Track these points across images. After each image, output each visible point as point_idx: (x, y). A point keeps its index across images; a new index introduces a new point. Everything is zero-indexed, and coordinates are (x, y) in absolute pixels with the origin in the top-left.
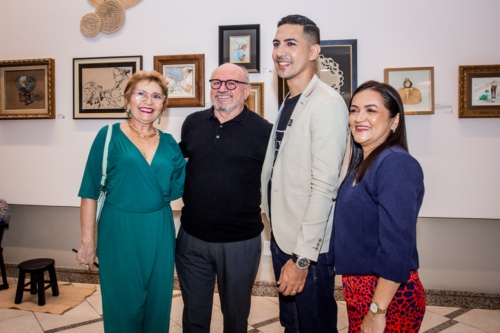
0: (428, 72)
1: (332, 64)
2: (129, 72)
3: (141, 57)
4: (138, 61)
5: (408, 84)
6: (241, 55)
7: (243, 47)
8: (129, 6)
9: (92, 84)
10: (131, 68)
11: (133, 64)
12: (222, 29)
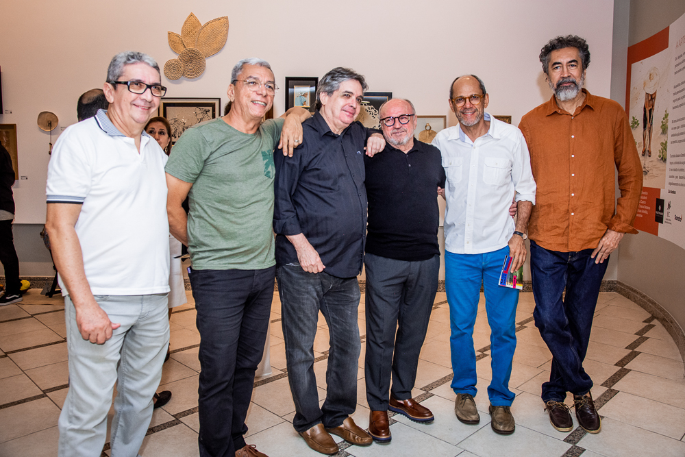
0: (442, 119)
1: (373, 111)
2: (209, 111)
3: (220, 99)
4: (217, 102)
5: (428, 128)
6: (303, 101)
7: (305, 95)
8: (208, 56)
9: (176, 120)
10: (211, 108)
11: (213, 105)
12: (288, 79)
